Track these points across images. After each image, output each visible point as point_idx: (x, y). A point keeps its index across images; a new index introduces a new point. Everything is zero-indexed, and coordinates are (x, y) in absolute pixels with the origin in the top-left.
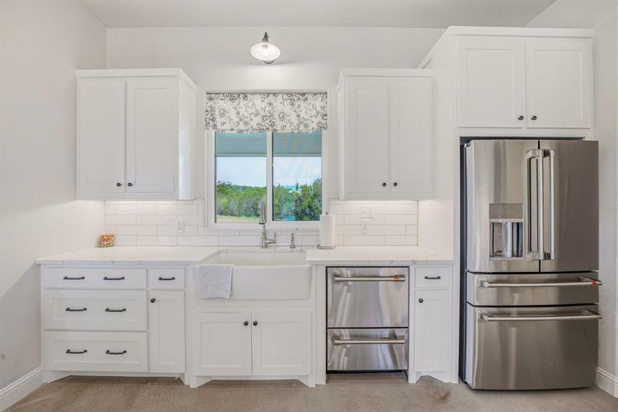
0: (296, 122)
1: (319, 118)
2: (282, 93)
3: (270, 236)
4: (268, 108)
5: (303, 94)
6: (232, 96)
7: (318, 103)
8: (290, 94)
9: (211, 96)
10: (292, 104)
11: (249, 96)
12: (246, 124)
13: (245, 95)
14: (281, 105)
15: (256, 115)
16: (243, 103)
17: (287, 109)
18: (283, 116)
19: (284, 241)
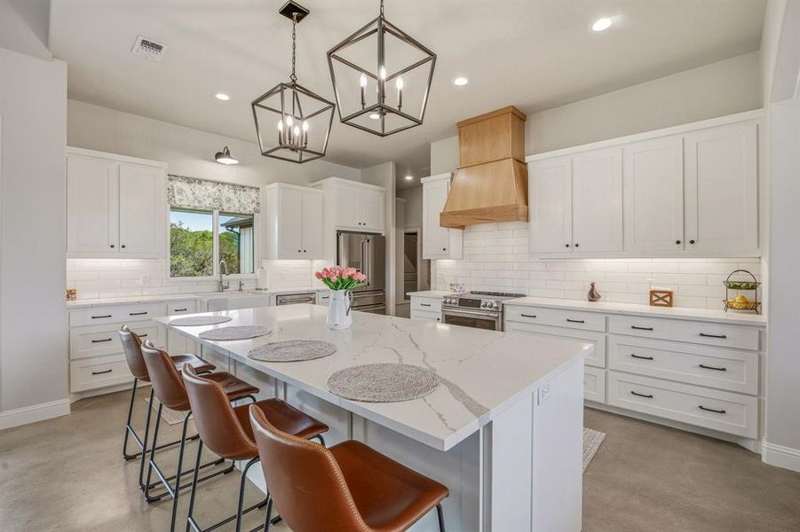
0: (238, 205)
1: (254, 205)
2: (228, 184)
3: (224, 284)
4: (217, 194)
5: (243, 187)
6: (189, 180)
7: (253, 194)
8: (234, 185)
9: (171, 177)
10: (235, 193)
11: (203, 182)
12: (199, 202)
13: (200, 182)
14: (227, 192)
15: (209, 197)
16: (197, 186)
17: (231, 195)
18: (229, 200)
19: (234, 286)
